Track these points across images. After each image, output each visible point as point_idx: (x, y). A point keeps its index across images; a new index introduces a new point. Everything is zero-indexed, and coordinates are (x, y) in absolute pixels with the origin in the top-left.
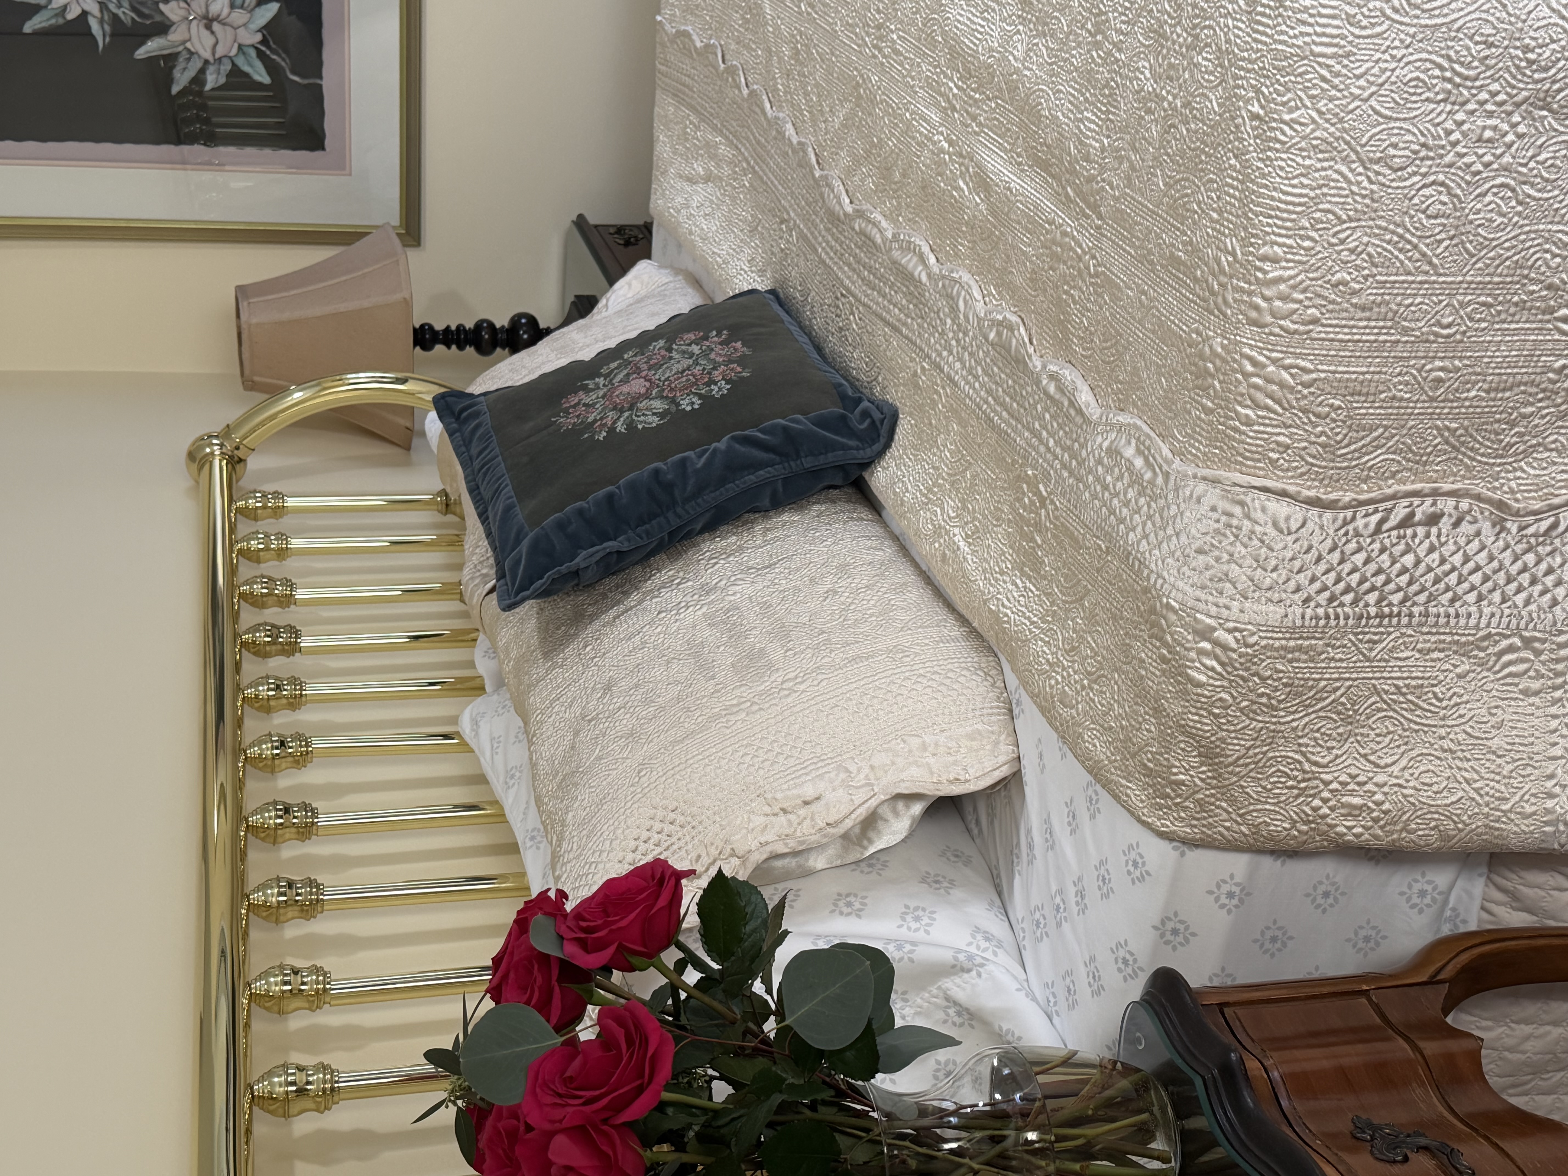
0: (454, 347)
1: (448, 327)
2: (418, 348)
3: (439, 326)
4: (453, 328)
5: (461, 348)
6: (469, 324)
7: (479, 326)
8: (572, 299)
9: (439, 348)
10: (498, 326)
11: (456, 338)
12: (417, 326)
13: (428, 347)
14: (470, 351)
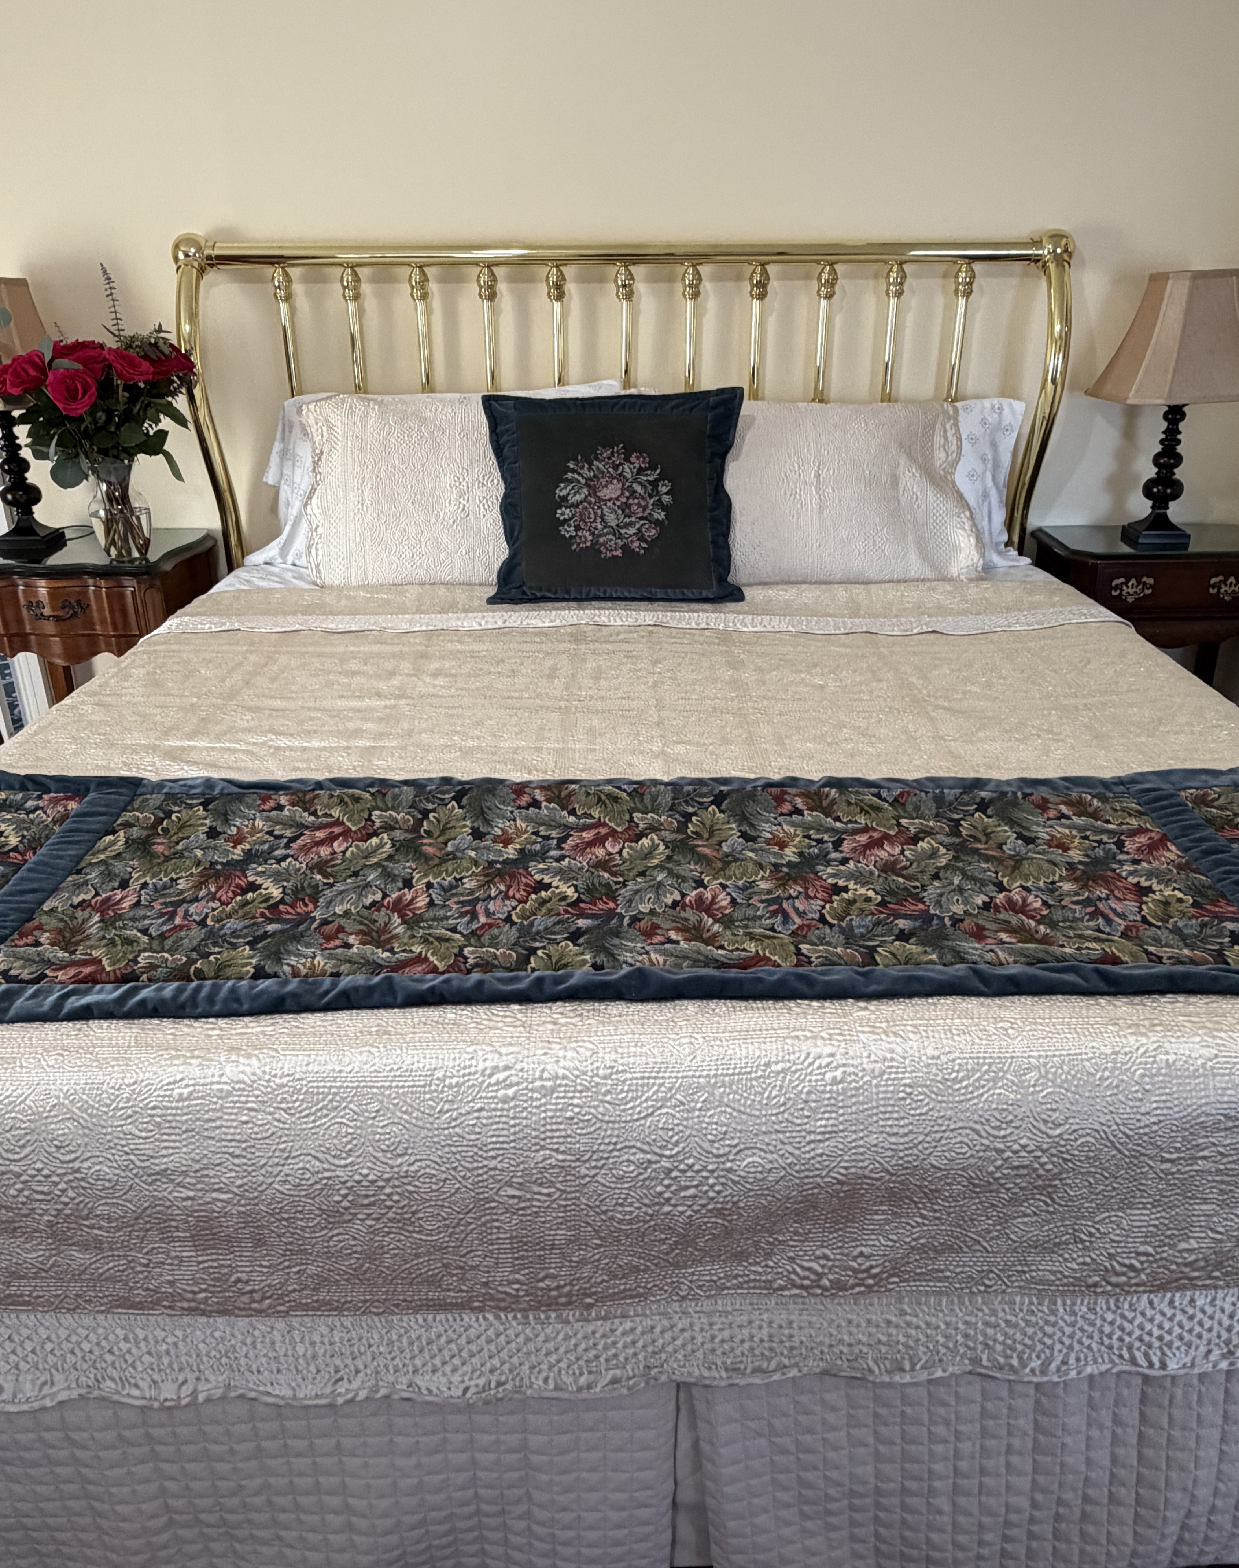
0: (1163, 436)
1: (1180, 433)
2: (1166, 409)
3: (1182, 426)
4: (1179, 437)
5: (1162, 442)
6: (1180, 449)
7: (1178, 456)
8: (1188, 532)
9: (1164, 425)
10: (1177, 471)
11: (1171, 439)
12: (1185, 409)
13: (1165, 416)
14: (1159, 448)
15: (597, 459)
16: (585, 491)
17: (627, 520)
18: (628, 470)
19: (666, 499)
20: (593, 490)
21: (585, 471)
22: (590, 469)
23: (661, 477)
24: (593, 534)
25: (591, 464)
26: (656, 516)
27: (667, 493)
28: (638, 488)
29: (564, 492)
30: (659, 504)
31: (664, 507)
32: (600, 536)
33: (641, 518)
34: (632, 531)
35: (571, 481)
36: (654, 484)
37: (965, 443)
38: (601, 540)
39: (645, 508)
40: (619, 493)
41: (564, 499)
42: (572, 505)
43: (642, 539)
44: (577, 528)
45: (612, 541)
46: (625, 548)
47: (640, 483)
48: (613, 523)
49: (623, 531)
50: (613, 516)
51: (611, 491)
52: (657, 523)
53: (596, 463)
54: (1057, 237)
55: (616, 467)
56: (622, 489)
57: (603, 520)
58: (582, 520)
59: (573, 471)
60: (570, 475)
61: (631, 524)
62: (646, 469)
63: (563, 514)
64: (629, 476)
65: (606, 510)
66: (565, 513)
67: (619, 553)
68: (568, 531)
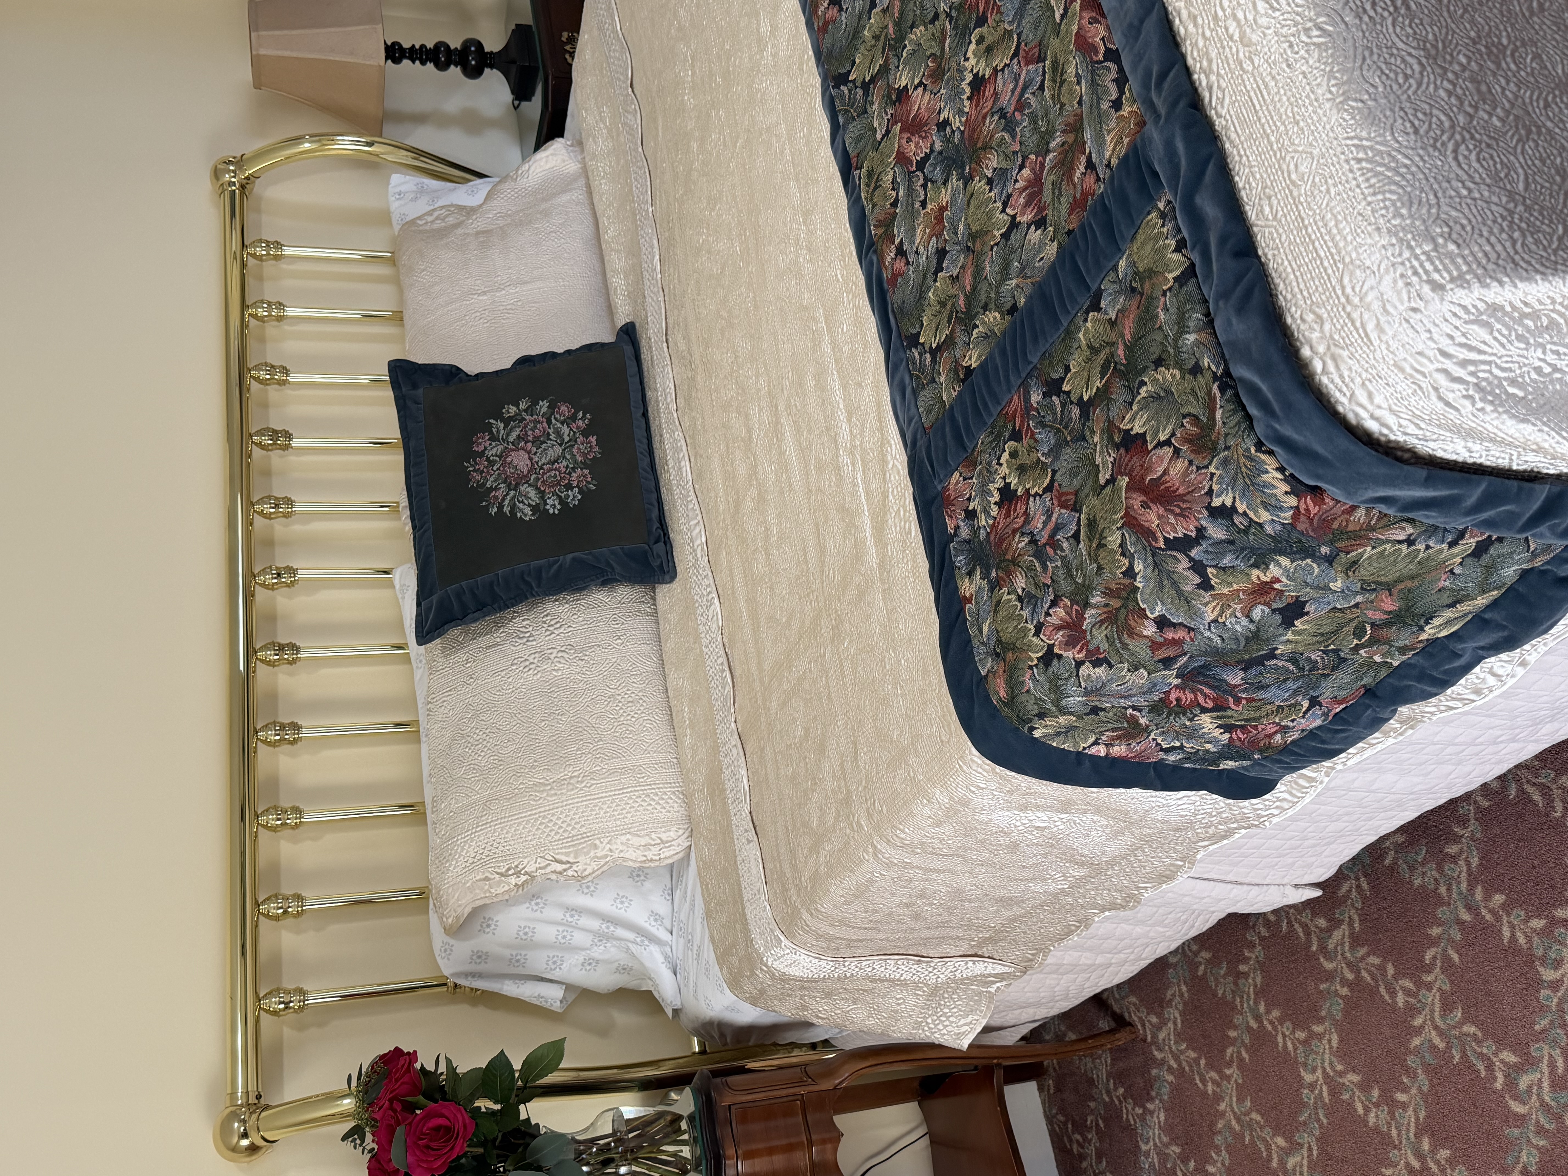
0: (417, 62)
1: (413, 46)
2: (389, 61)
3: (406, 45)
4: (417, 47)
5: (423, 63)
6: (430, 45)
7: (438, 46)
8: (514, 27)
9: (406, 62)
10: (452, 47)
11: (419, 55)
12: (389, 43)
13: (397, 61)
14: (430, 66)
15: (484, 484)
16: (523, 488)
17: (552, 437)
18: (494, 450)
19: (523, 405)
20: (523, 479)
21: (499, 494)
22: (496, 489)
23: (499, 416)
24: (574, 469)
25: (491, 489)
26: (544, 409)
27: (518, 406)
28: (513, 436)
29: (528, 511)
30: (530, 410)
31: (535, 403)
32: (576, 462)
33: (549, 422)
34: (565, 430)
35: (513, 507)
36: (506, 422)
37: (436, 206)
38: (579, 459)
39: (537, 422)
40: (522, 453)
41: (535, 509)
42: (542, 498)
43: (573, 418)
44: (569, 487)
45: (580, 446)
46: (586, 433)
47: (508, 435)
48: (558, 450)
49: (567, 439)
50: (550, 452)
51: (520, 461)
52: (552, 407)
53: (488, 485)
54: (217, 174)
55: (491, 463)
56: (517, 450)
57: (556, 461)
58: (559, 484)
59: (500, 507)
60: (506, 509)
61: (558, 433)
62: (491, 433)
63: (554, 506)
64: (500, 448)
65: (543, 461)
66: (553, 505)
67: (593, 439)
68: (574, 497)
